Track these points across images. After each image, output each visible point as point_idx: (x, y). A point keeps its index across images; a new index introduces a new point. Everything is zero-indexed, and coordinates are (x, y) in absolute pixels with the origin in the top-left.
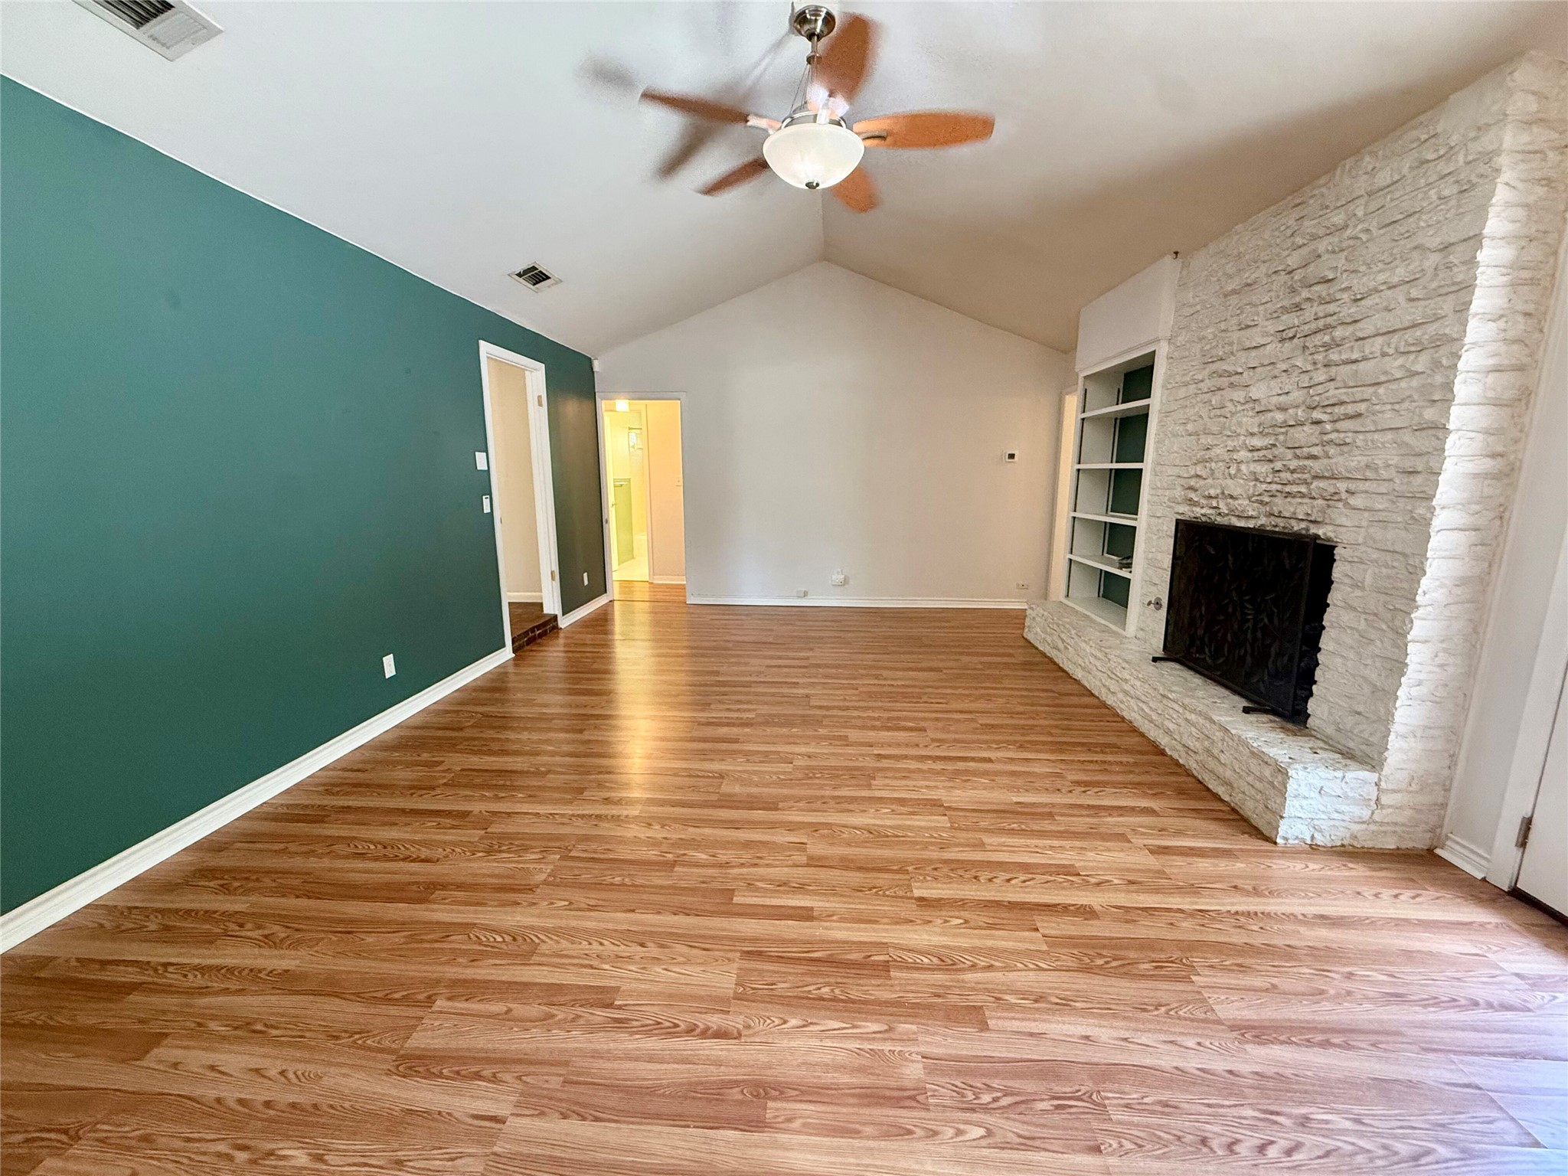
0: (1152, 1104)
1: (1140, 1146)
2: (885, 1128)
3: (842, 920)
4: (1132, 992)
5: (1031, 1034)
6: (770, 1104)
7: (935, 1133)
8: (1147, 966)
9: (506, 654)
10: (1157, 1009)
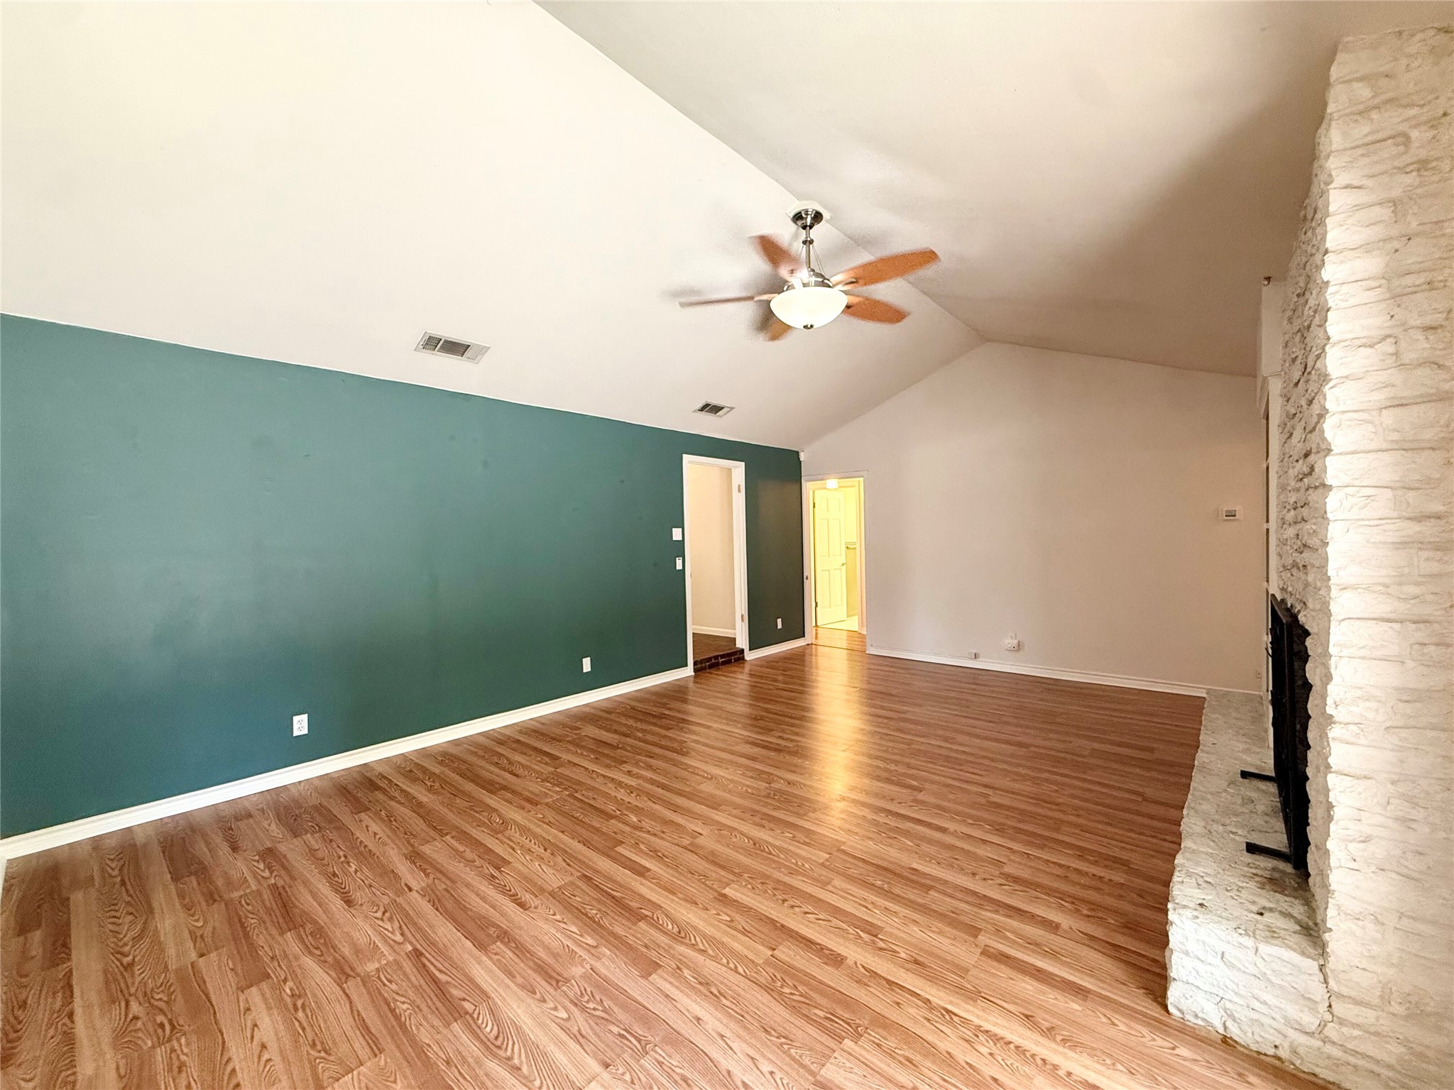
0: (678, 1074)
1: (632, 1082)
2: (526, 983)
3: (658, 885)
4: (778, 1019)
5: (667, 996)
6: (498, 943)
7: (544, 1001)
8: (821, 1014)
9: (688, 671)
10: (778, 1038)
